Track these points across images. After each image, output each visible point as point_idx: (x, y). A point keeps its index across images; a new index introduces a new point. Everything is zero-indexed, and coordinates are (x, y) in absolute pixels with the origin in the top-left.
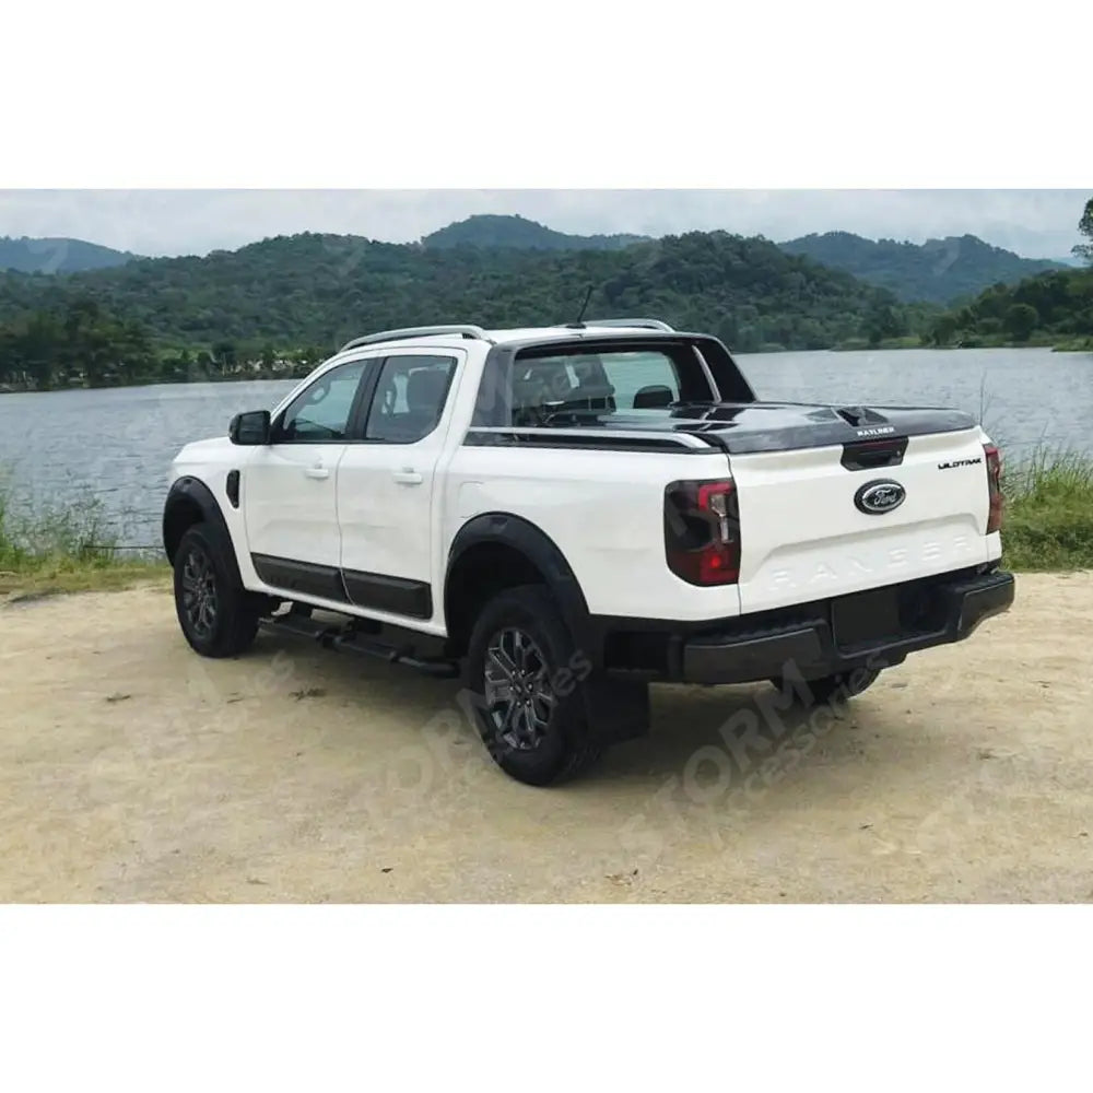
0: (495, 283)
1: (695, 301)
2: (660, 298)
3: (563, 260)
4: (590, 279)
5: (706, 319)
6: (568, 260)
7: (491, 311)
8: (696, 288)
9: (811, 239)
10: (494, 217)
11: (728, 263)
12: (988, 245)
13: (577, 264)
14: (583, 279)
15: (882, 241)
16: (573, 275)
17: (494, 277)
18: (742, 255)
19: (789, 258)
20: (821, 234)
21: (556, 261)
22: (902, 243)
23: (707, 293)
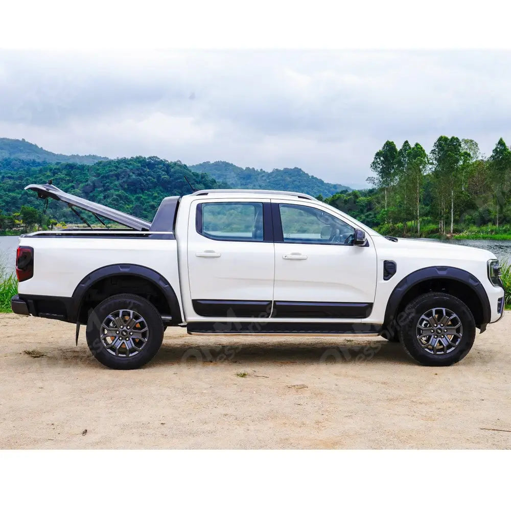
0: (11, 182)
1: (138, 199)
2: (117, 195)
3: (55, 169)
4: (72, 182)
5: (145, 210)
6: (58, 169)
7: (9, 199)
8: (138, 191)
9: (205, 165)
10: (8, 139)
11: (159, 176)
12: (307, 174)
13: (64, 172)
14: (69, 182)
15: (248, 169)
16: (62, 179)
17: (10, 178)
18: (168, 172)
19: (197, 175)
20: (212, 162)
21: (51, 170)
22: (259, 170)
23: (146, 193)
